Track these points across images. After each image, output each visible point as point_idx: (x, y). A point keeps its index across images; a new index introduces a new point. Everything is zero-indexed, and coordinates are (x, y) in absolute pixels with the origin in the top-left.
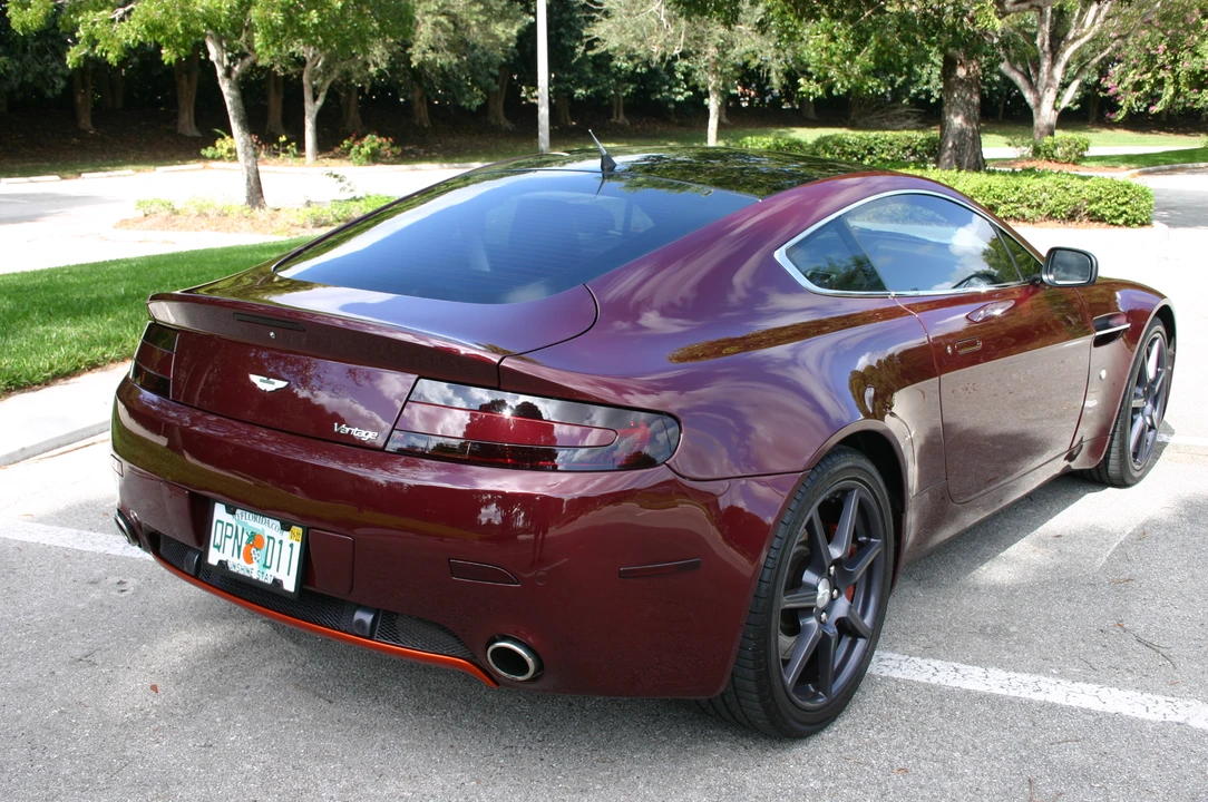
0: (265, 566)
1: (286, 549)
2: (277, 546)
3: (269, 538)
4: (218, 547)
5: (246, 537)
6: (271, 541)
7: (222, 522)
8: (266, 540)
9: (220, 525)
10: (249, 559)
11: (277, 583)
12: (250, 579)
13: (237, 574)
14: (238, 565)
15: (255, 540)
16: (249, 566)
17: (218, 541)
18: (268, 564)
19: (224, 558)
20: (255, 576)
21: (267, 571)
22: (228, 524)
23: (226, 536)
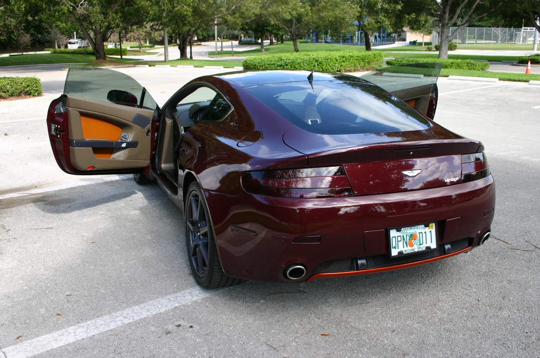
0: (420, 244)
1: (428, 234)
2: (424, 235)
3: (419, 233)
4: (395, 248)
5: (408, 237)
6: (421, 234)
7: (395, 237)
8: (418, 235)
9: (394, 239)
10: (412, 245)
11: (428, 248)
12: (415, 252)
13: (408, 254)
14: (407, 250)
15: (413, 237)
16: (413, 248)
17: (394, 245)
18: (421, 243)
19: (399, 250)
20: (416, 250)
21: (422, 246)
22: (398, 236)
23: (398, 241)
